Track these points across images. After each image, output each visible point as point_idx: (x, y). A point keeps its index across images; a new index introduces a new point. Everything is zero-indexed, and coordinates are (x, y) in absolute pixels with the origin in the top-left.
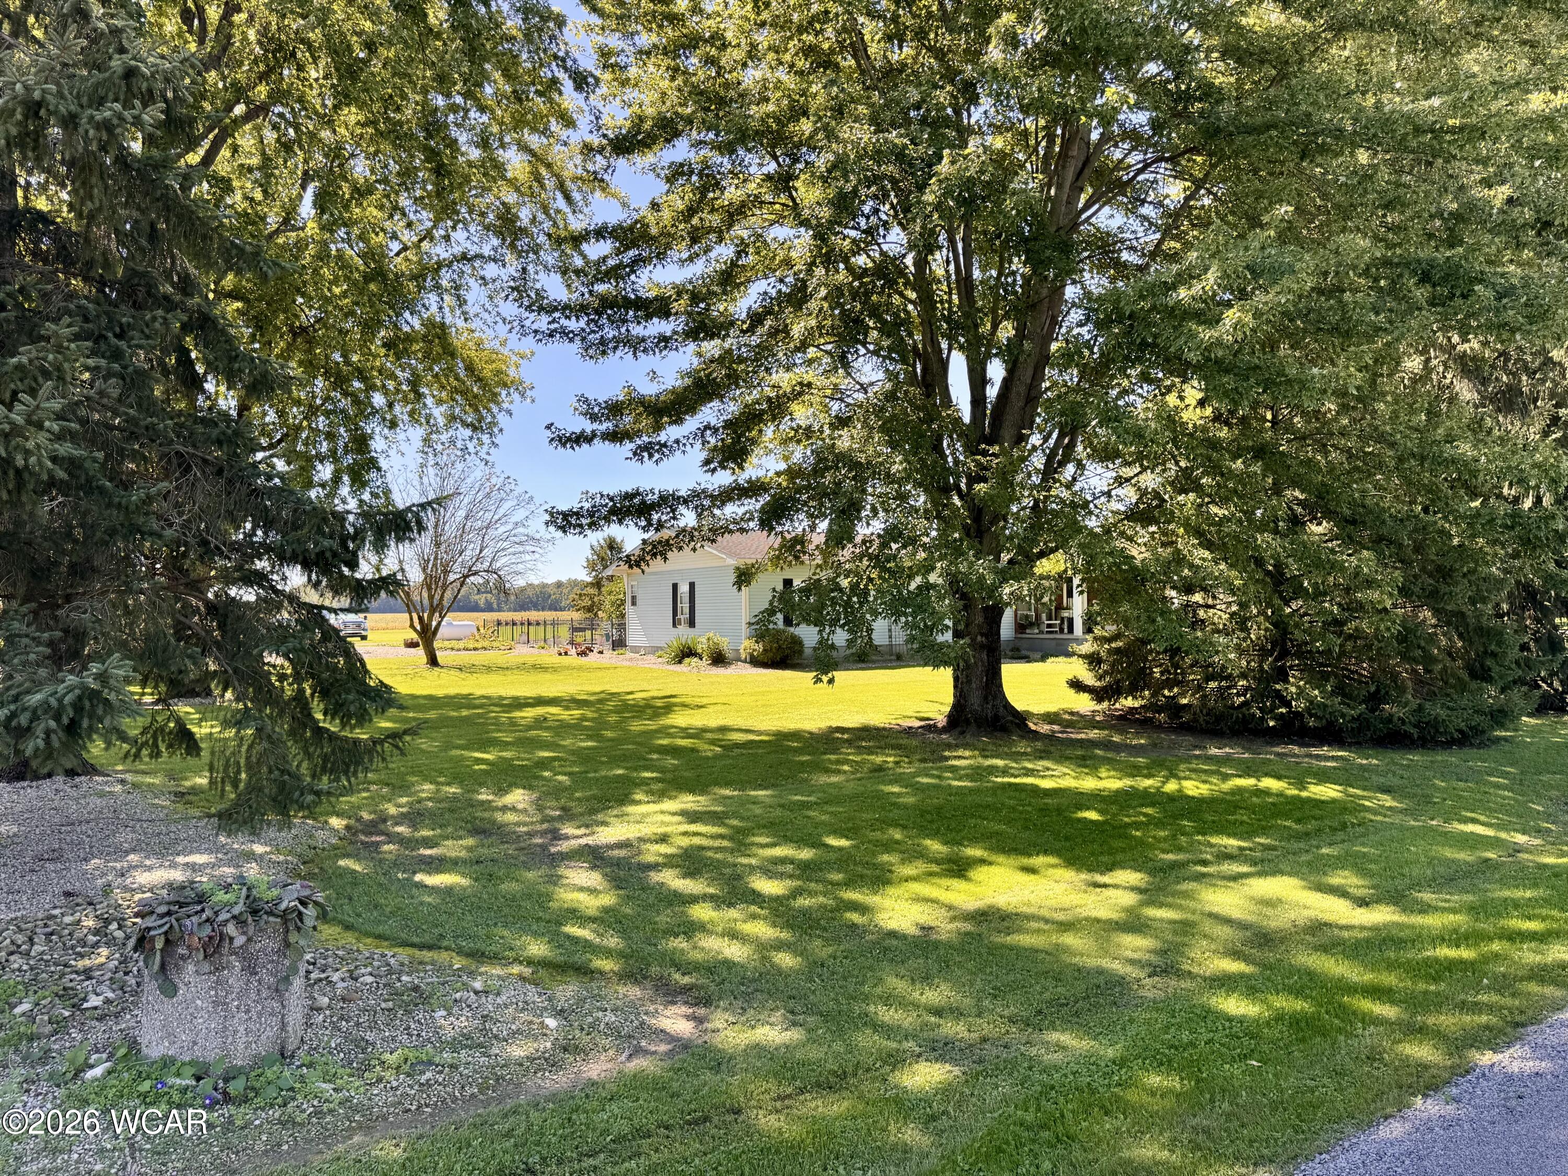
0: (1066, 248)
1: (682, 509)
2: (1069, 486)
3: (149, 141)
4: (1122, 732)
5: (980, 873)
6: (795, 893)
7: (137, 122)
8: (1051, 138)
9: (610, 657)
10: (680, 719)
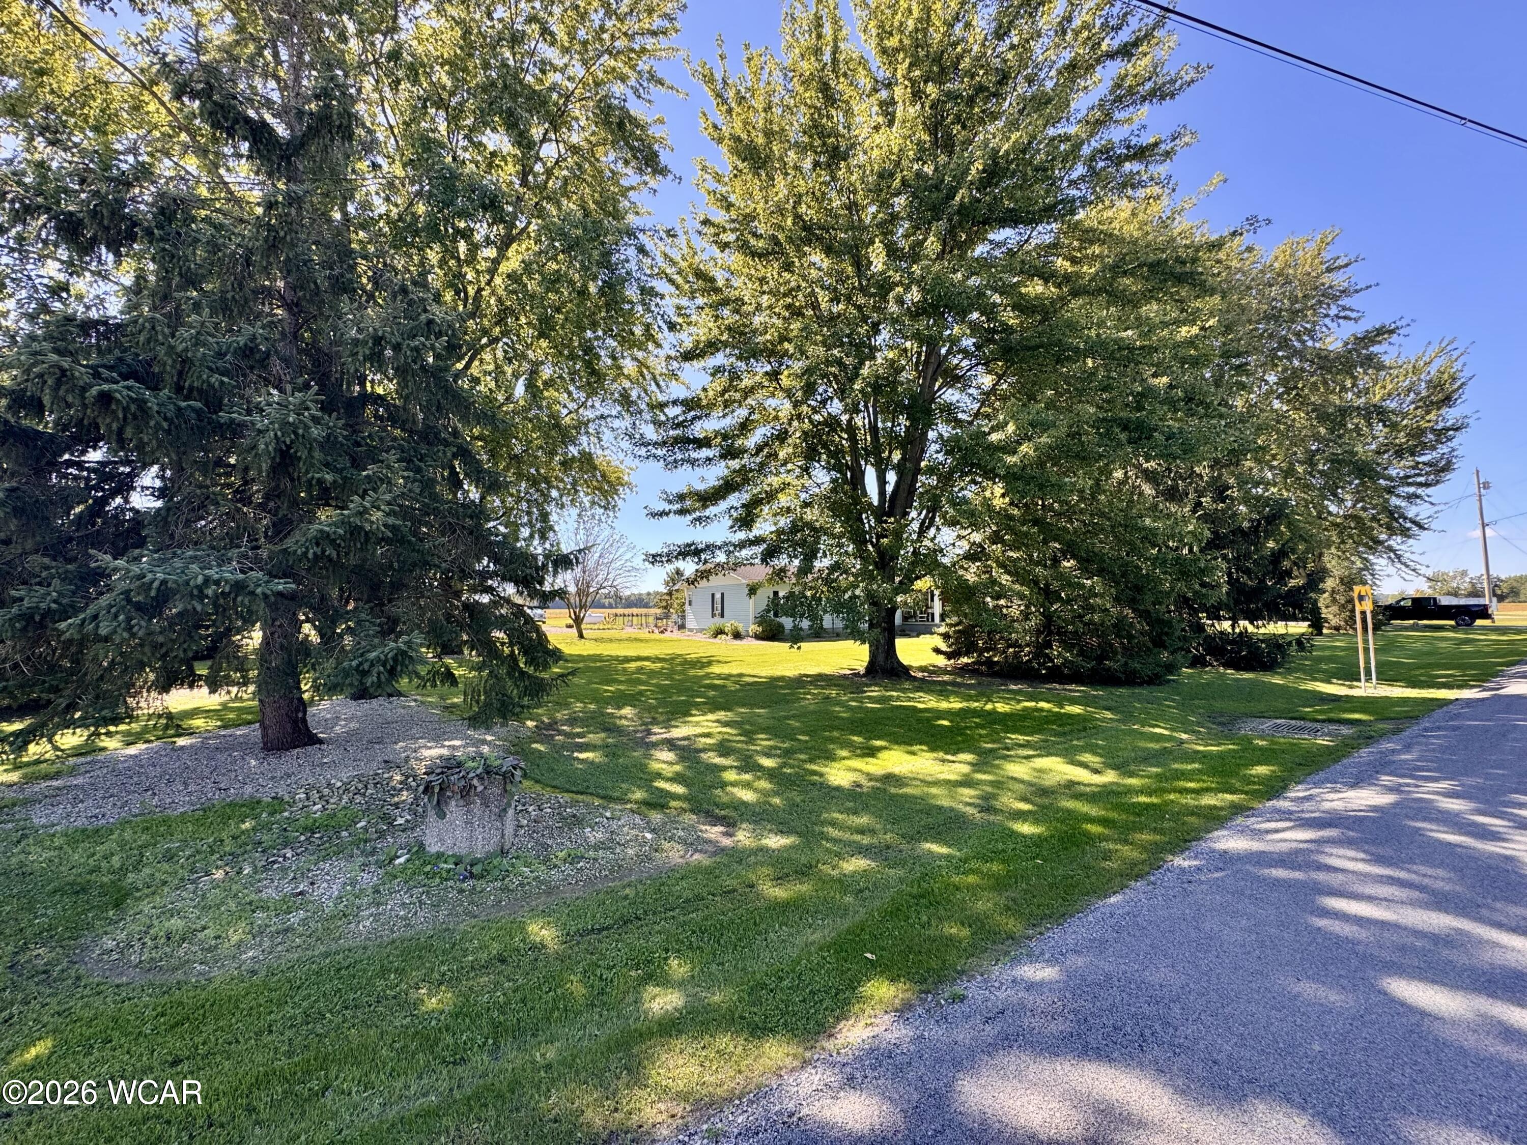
0: (929, 412)
1: (718, 552)
2: (933, 540)
3: (437, 357)
4: (963, 677)
5: (884, 755)
6: (782, 766)
7: (433, 348)
8: (919, 354)
9: (677, 634)
10: (716, 669)
